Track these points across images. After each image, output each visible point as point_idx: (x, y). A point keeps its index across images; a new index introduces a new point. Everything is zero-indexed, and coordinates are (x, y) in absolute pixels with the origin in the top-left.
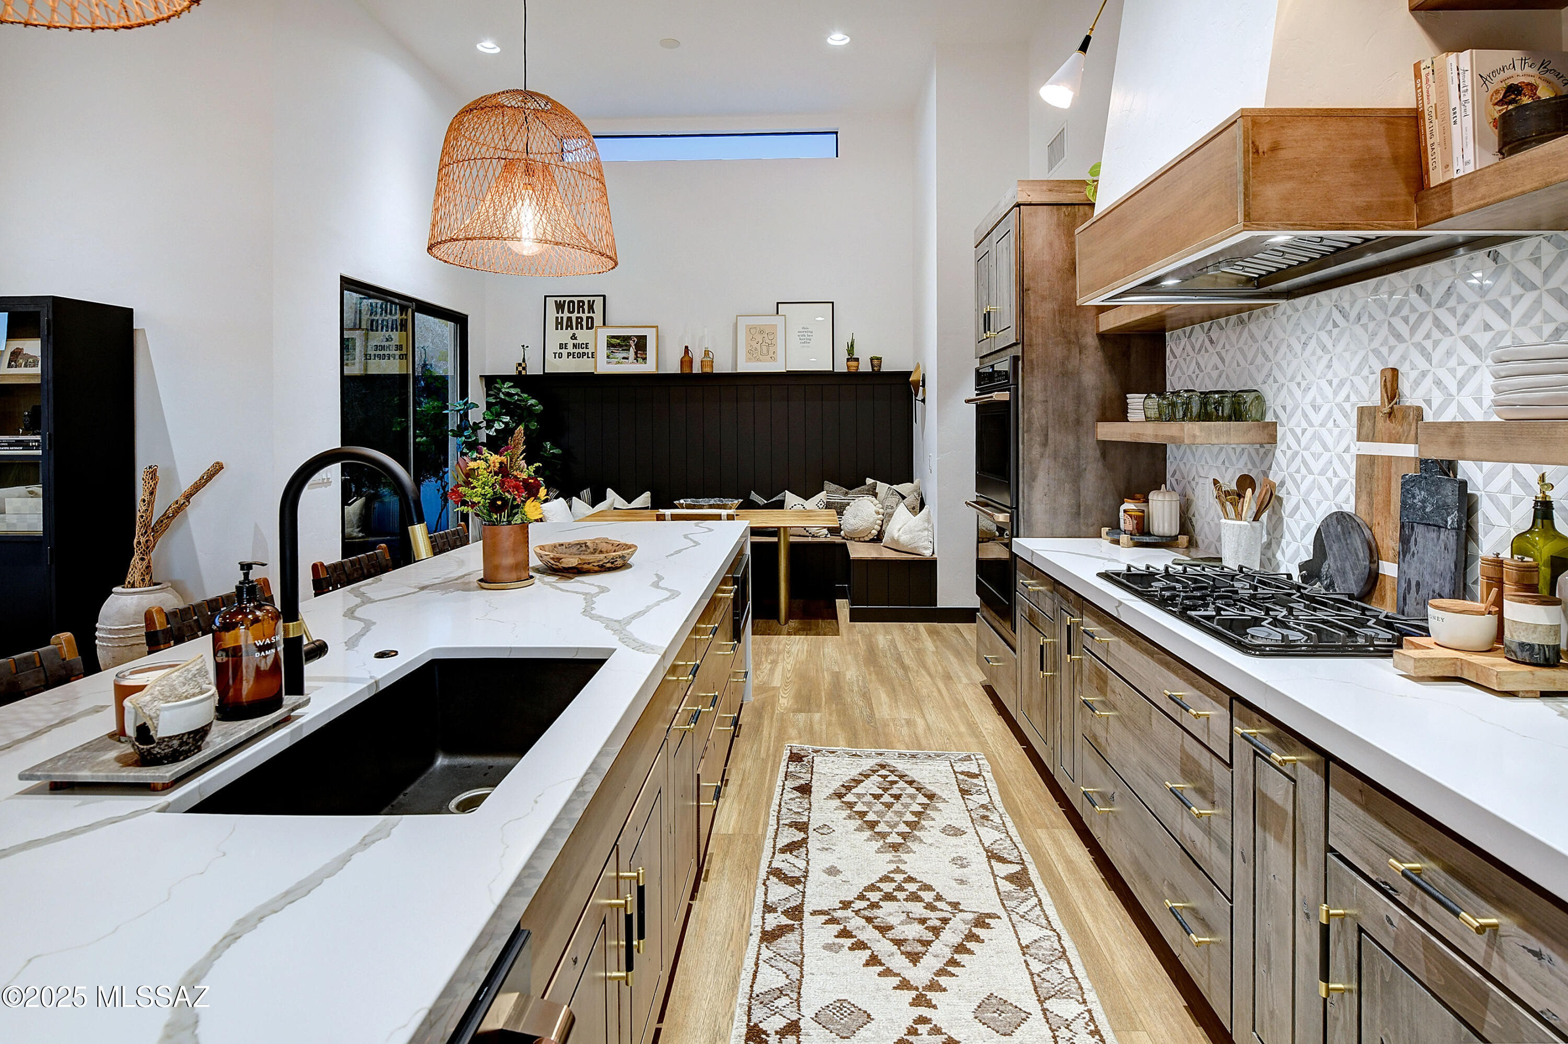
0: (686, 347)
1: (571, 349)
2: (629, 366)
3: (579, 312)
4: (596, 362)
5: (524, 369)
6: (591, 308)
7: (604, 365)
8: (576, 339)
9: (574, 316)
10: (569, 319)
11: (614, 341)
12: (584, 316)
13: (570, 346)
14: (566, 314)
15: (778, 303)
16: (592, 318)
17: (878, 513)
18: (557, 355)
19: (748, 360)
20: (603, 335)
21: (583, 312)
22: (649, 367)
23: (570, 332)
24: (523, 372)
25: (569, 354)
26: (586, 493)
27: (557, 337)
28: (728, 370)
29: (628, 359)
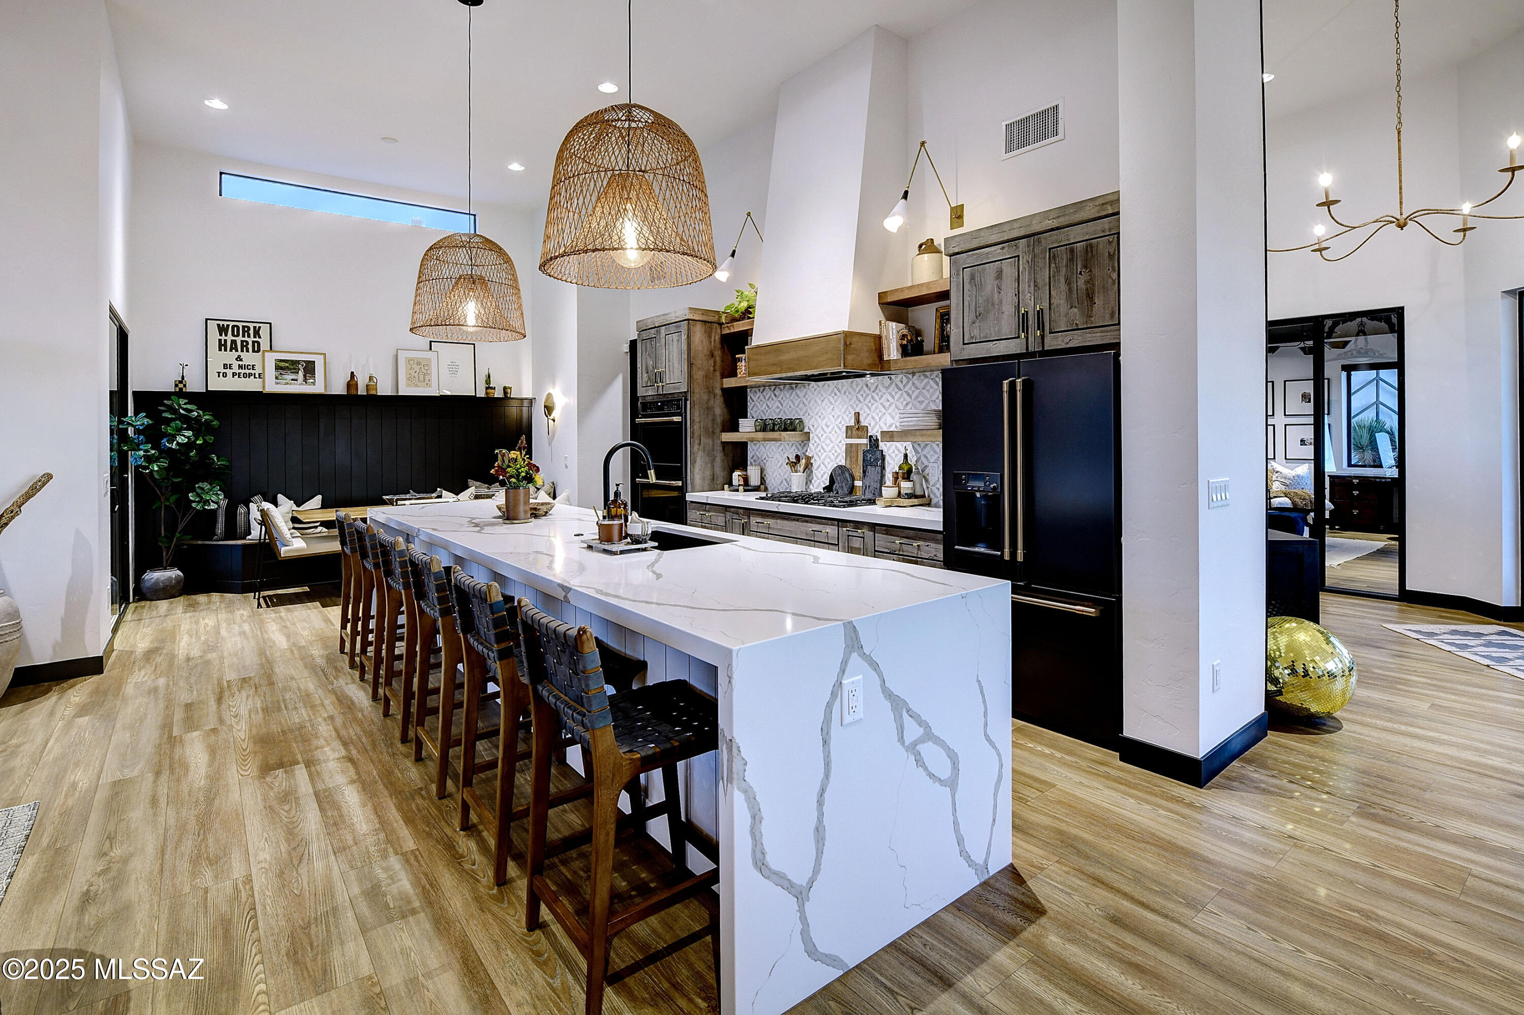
0: (352, 373)
1: (236, 369)
2: (295, 386)
3: (244, 336)
4: (264, 382)
5: (185, 386)
6: (257, 333)
7: (272, 385)
8: (241, 360)
9: (239, 340)
10: (234, 342)
11: (283, 364)
12: (250, 340)
13: (235, 367)
14: (230, 338)
15: (431, 342)
16: (258, 343)
18: (221, 374)
19: (408, 385)
20: (271, 360)
21: (249, 336)
22: (317, 387)
23: (235, 354)
24: (185, 389)
25: (234, 374)
27: (218, 359)
28: (391, 393)
29: (296, 380)
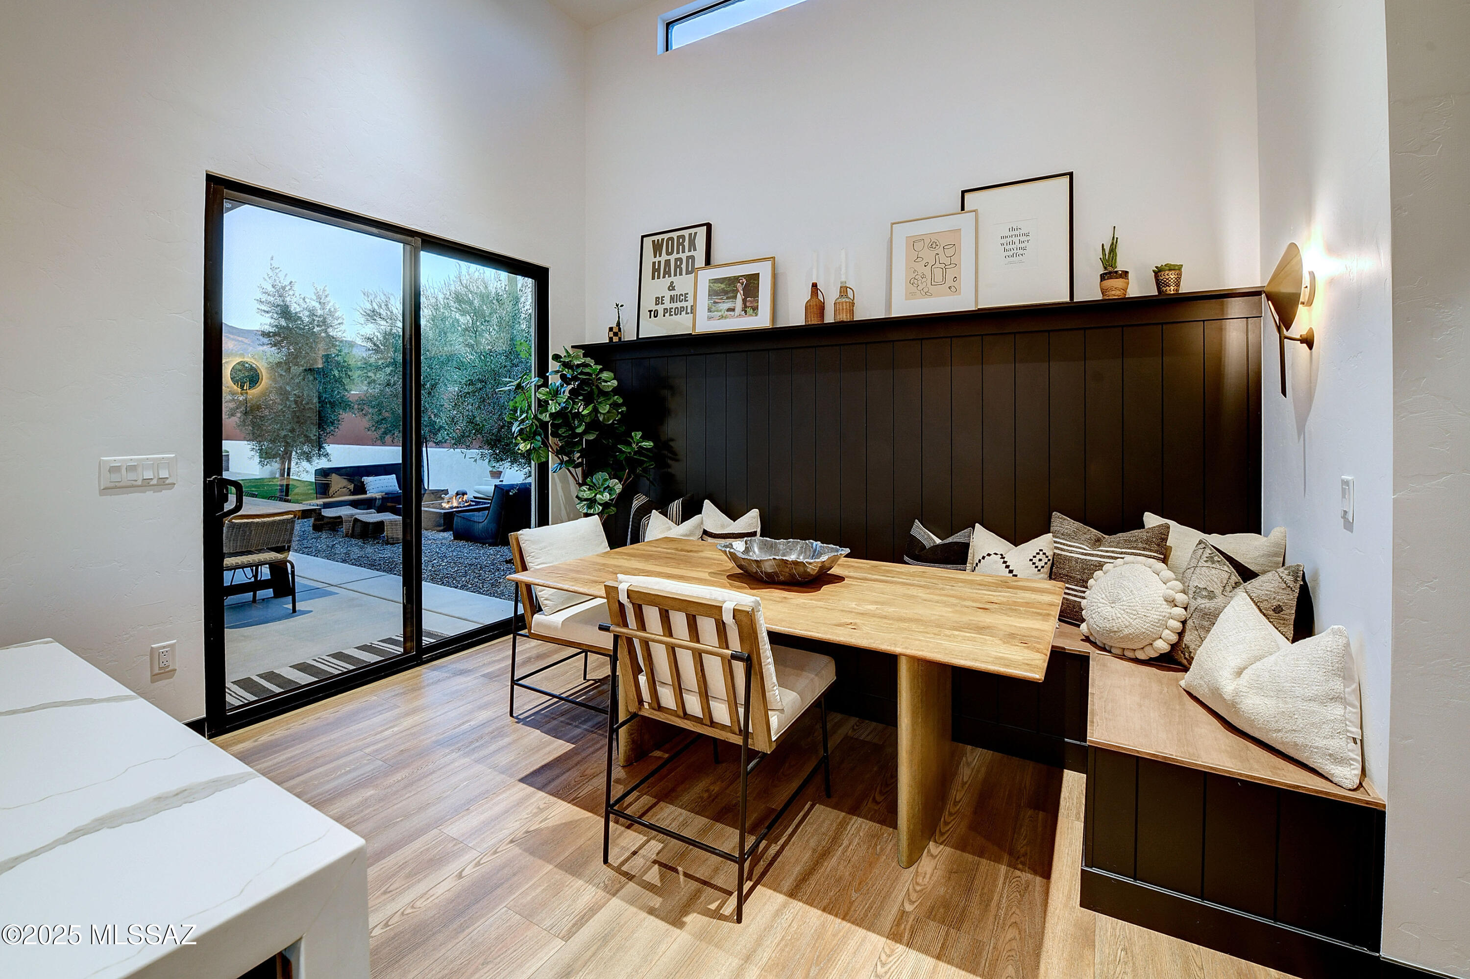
0: (815, 285)
1: (667, 305)
3: (678, 253)
4: (695, 318)
5: (618, 335)
6: (692, 244)
7: (705, 321)
8: (674, 289)
9: (672, 258)
10: (668, 262)
11: (718, 286)
12: (683, 256)
13: (667, 300)
14: (664, 257)
15: (963, 192)
16: (693, 257)
17: (1173, 603)
18: (653, 313)
19: (910, 296)
20: (705, 279)
21: (683, 252)
22: (761, 321)
23: (667, 281)
24: (615, 339)
25: (665, 312)
26: (676, 506)
27: (654, 288)
28: (878, 313)
29: (733, 310)
